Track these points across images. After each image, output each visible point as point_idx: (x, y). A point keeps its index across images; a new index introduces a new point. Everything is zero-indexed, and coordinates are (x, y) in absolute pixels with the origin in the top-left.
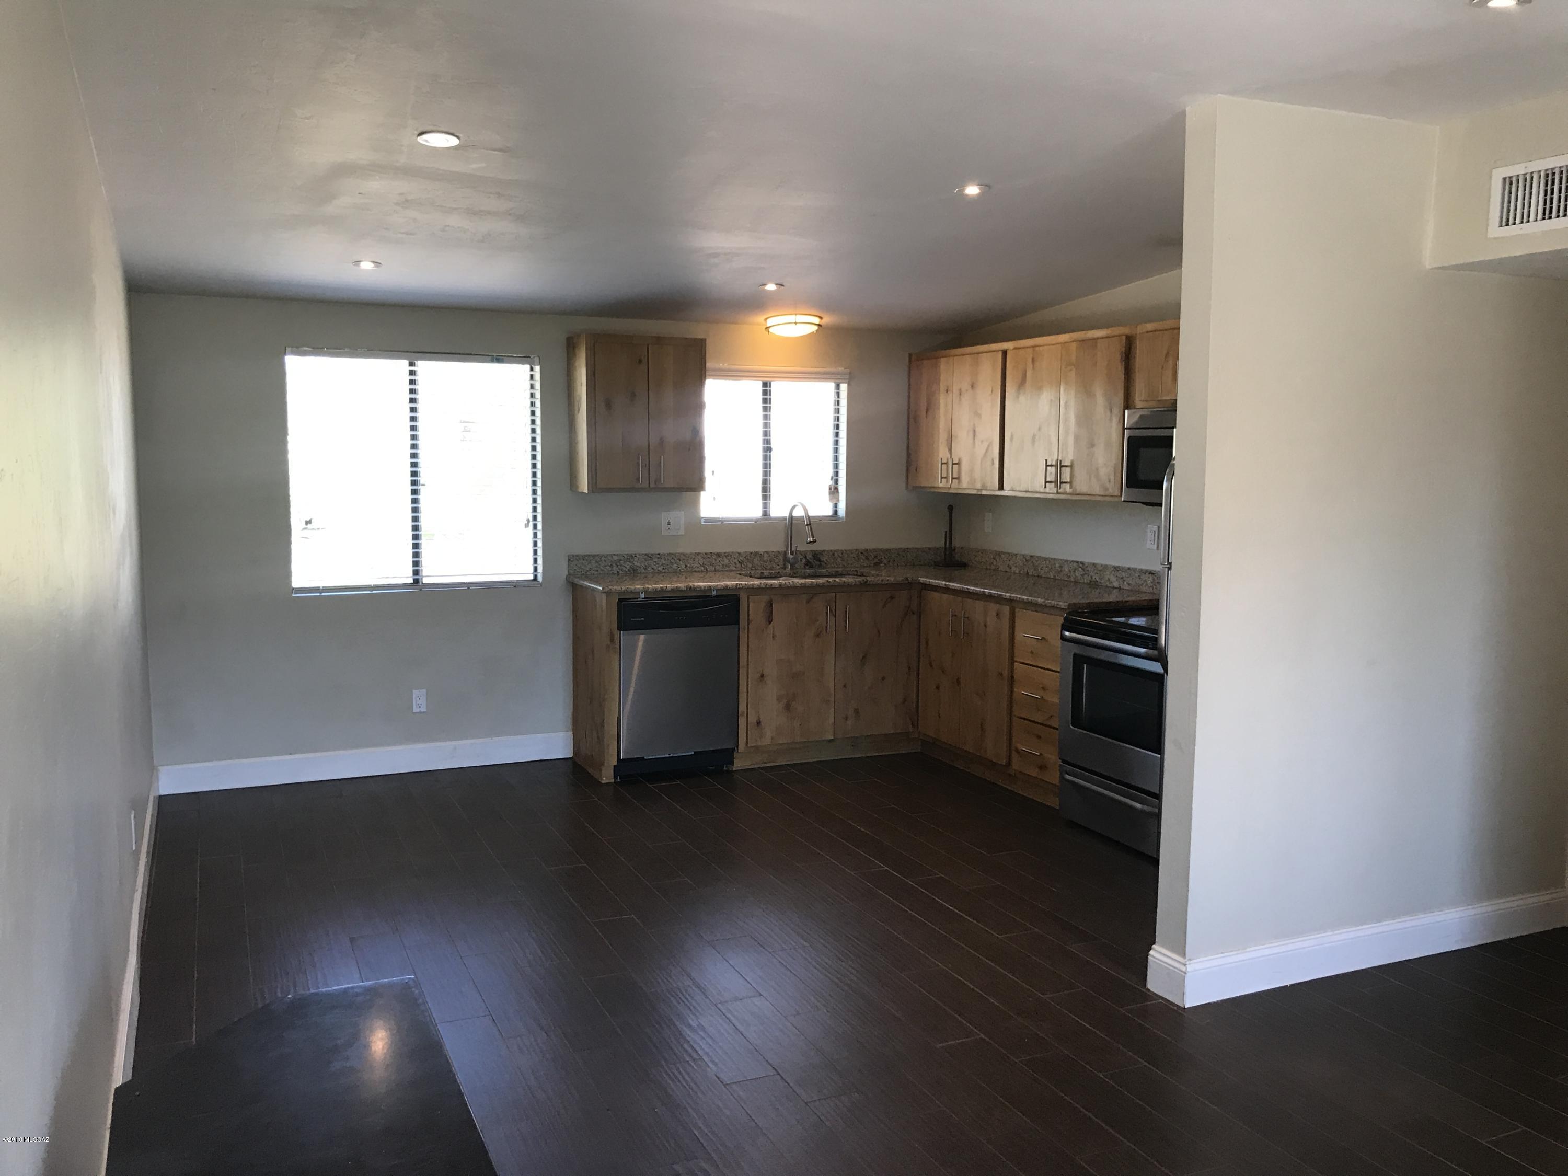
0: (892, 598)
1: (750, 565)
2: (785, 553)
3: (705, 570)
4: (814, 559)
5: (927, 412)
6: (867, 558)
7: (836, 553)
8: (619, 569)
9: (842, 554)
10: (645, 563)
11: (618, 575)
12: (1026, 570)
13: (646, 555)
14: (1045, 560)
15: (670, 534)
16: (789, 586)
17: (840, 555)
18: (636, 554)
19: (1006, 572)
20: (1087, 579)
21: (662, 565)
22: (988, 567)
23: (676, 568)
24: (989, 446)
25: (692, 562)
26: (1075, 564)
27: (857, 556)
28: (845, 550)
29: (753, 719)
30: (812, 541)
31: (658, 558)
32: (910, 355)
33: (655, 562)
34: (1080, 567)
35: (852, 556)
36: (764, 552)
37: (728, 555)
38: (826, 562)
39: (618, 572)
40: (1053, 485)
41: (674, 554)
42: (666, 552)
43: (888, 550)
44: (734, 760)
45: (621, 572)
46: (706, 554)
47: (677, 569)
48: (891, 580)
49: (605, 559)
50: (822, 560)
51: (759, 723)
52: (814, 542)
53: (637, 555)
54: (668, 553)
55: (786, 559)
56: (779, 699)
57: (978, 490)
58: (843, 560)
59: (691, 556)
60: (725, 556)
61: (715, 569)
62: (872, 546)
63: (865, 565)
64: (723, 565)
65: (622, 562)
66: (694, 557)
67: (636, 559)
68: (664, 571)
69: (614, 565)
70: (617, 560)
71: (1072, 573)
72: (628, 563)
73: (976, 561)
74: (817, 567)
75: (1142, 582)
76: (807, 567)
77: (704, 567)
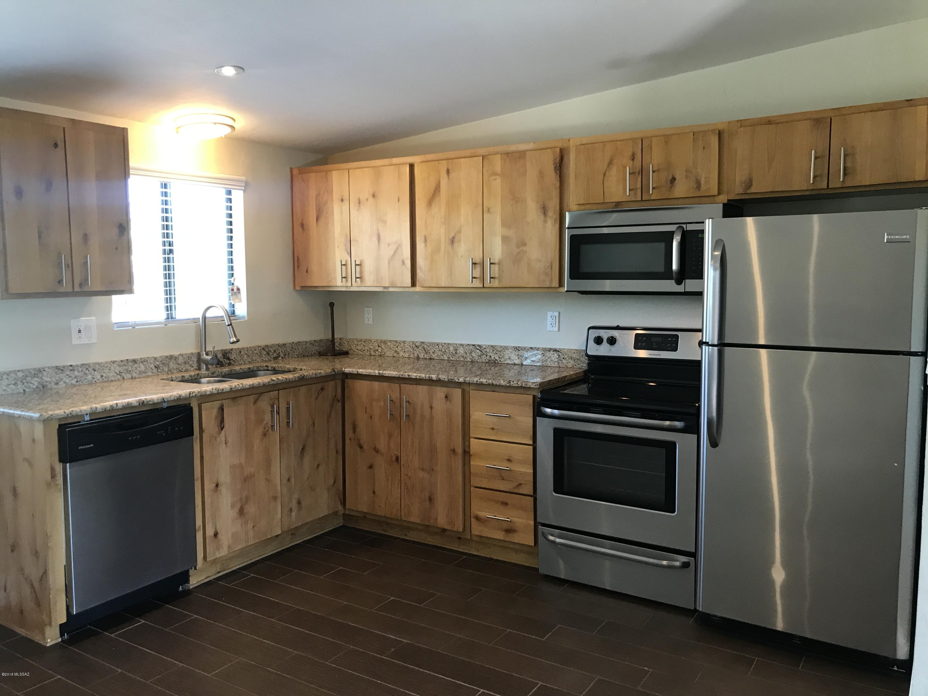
0: (322, 389)
1: (166, 369)
2: (199, 355)
3: (122, 379)
4: (224, 358)
5: (317, 220)
6: (268, 354)
7: (242, 350)
8: (26, 387)
9: (247, 351)
10: (56, 377)
11: (24, 394)
12: (416, 355)
13: (57, 368)
14: (437, 345)
15: (81, 343)
16: (239, 389)
17: (246, 352)
18: (44, 368)
19: (394, 357)
20: (484, 359)
21: (75, 377)
22: (373, 353)
23: (92, 379)
24: (397, 248)
25: (107, 371)
26: (471, 347)
27: (260, 352)
28: (250, 347)
29: (210, 532)
30: (235, 341)
31: (71, 370)
32: (291, 169)
33: (68, 375)
34: (478, 349)
35: (255, 352)
36: (179, 355)
37: (144, 361)
38: (234, 359)
39: (24, 390)
40: (478, 280)
41: (88, 365)
42: (79, 363)
43: (284, 345)
44: (190, 577)
45: (27, 390)
46: (122, 361)
47: (92, 381)
48: (322, 373)
49: (7, 376)
50: (231, 358)
51: (216, 535)
52: (238, 341)
53: (46, 369)
54: (81, 364)
55: (199, 360)
56: (233, 506)
57: (385, 287)
58: (249, 356)
59: (106, 365)
60: (141, 362)
61: (132, 376)
62: (269, 343)
63: (267, 360)
64: (140, 371)
65: (29, 379)
66: (109, 366)
67: (45, 373)
68: (78, 383)
69: (19, 383)
70: (23, 376)
71: (468, 355)
72: (36, 379)
73: (357, 349)
74: (227, 365)
75: (547, 358)
76: (219, 366)
77: (120, 375)
